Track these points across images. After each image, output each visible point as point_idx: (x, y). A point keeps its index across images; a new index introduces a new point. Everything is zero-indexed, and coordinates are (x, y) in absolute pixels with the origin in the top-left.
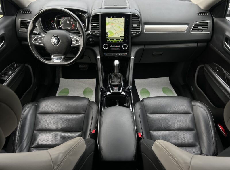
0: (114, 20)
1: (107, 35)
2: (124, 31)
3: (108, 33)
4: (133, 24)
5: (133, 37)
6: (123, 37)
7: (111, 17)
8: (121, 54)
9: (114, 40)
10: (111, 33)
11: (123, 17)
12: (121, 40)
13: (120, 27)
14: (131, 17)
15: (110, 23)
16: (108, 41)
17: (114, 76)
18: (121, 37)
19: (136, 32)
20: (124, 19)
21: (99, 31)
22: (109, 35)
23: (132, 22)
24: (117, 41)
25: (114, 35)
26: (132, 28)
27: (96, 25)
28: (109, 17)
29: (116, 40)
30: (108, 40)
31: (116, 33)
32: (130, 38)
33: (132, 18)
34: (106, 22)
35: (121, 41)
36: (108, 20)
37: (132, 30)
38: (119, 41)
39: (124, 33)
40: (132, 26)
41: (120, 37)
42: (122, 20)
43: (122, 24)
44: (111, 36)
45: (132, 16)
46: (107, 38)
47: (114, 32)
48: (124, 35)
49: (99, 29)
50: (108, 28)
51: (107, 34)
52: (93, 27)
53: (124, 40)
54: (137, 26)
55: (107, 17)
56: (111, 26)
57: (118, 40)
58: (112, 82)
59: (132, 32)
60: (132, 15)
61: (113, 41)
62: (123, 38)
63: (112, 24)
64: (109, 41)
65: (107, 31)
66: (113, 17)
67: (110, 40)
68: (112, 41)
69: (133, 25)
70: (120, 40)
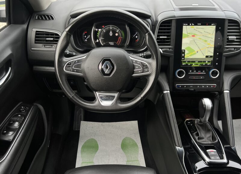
0: (197, 29)
1: (183, 55)
2: (213, 46)
3: (185, 51)
4: (228, 35)
5: (228, 57)
6: (211, 57)
7: (192, 25)
8: (206, 85)
9: (194, 62)
10: (191, 50)
11: (212, 24)
12: (207, 62)
13: (206, 41)
14: (227, 23)
15: (189, 34)
16: (184, 64)
17: (199, 127)
18: (207, 57)
19: (233, 49)
20: (215, 27)
21: (170, 48)
22: (188, 54)
23: (229, 32)
24: (199, 64)
25: (195, 54)
26: (227, 42)
27: (166, 37)
28: (189, 25)
29: (199, 62)
30: (185, 62)
31: (199, 50)
32: (224, 59)
33: (229, 26)
34: (183, 32)
35: (206, 65)
36: (187, 29)
37: (228, 45)
38: (204, 64)
39: (212, 50)
40: (228, 39)
41: (205, 57)
42: (212, 29)
43: (210, 36)
44: (190, 56)
45: (229, 23)
46: (183, 59)
47: (196, 49)
48: (212, 55)
49: (169, 45)
50: (186, 43)
51: (184, 53)
52: (161, 42)
53: (213, 63)
54: (237, 39)
55: (185, 24)
56: (192, 39)
57: (201, 62)
58: (199, 139)
59: (227, 48)
60: (229, 20)
61: (194, 65)
62: (212, 59)
63: (193, 36)
64: (187, 65)
65: (183, 48)
66: (196, 25)
67: (189, 62)
68: (191, 65)
69: (230, 37)
70: (205, 62)
